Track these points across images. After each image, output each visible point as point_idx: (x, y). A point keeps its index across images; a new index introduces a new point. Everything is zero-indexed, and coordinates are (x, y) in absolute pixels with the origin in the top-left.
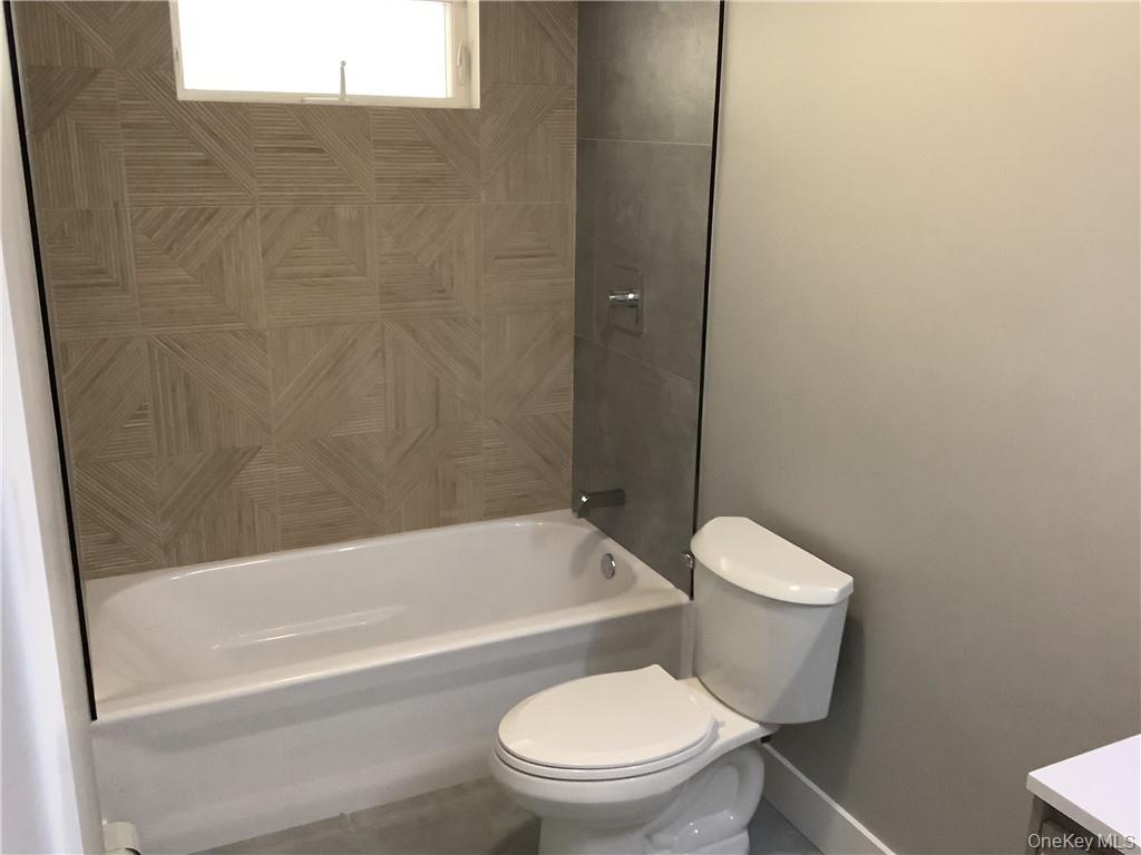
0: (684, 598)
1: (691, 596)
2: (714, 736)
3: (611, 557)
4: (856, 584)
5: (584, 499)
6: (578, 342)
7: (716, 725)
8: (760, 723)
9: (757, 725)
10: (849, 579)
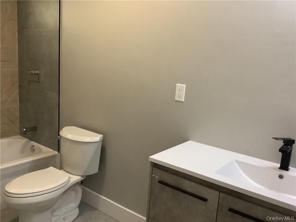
0: (56, 153)
1: (59, 152)
2: (69, 181)
3: (33, 146)
4: (104, 137)
5: (25, 130)
6: (20, 86)
7: (70, 178)
8: (81, 176)
9: (80, 177)
10: (102, 135)
